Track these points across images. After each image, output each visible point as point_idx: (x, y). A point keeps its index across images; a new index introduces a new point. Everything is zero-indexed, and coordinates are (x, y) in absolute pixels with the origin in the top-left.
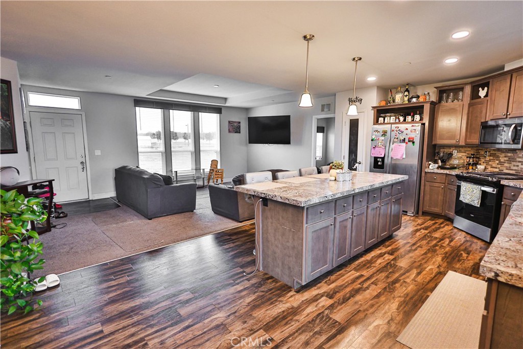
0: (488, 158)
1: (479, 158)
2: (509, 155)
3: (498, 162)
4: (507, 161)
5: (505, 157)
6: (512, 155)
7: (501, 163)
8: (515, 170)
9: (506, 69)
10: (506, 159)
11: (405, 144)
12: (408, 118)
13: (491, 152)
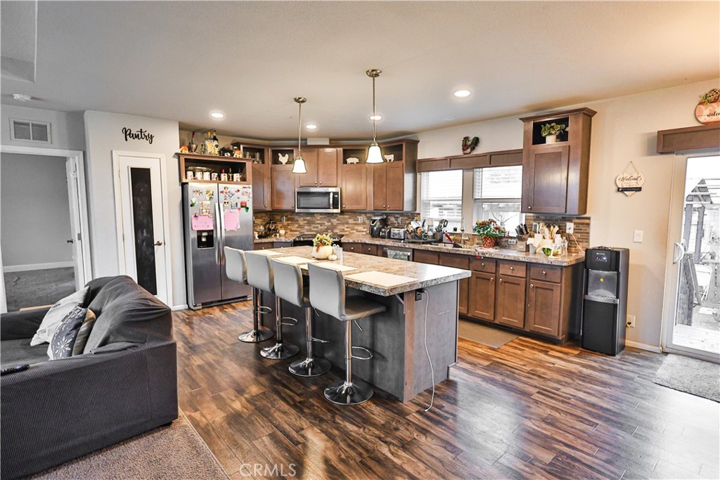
0: (285, 223)
1: (276, 223)
2: (308, 218)
3: (297, 225)
5: (304, 220)
7: (300, 226)
9: (309, 143)
10: (305, 222)
11: (237, 210)
12: (224, 177)
13: (289, 217)
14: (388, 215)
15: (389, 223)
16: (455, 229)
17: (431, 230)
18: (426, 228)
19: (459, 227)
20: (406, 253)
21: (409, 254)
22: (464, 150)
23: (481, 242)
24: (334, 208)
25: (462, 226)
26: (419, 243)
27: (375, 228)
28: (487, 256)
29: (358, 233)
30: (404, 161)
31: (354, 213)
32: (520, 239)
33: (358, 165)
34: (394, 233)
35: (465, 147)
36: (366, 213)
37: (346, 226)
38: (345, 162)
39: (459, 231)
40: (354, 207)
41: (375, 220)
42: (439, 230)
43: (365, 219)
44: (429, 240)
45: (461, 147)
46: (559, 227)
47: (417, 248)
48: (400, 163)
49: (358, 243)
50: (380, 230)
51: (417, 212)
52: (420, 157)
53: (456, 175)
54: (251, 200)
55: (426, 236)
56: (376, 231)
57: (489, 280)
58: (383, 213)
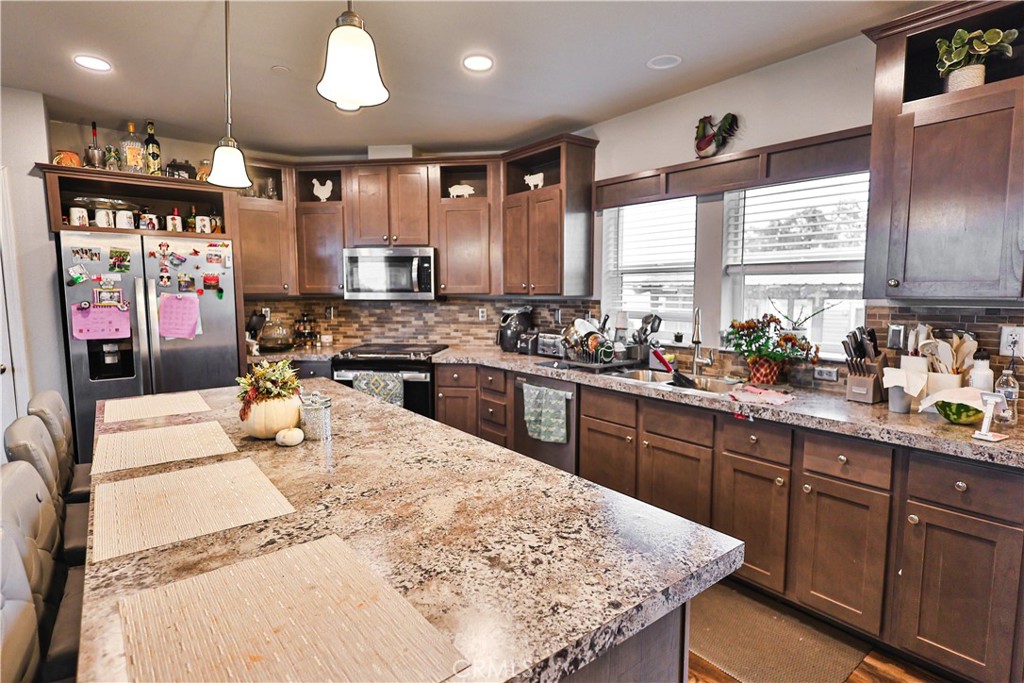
0: (334, 320)
1: (315, 321)
2: (378, 311)
3: (357, 326)
4: (375, 322)
5: (371, 315)
6: (383, 311)
7: (363, 328)
8: (393, 337)
9: (372, 156)
10: (372, 319)
11: (195, 295)
12: (174, 222)
13: (340, 308)
14: (536, 304)
15: (539, 321)
16: (679, 338)
17: (622, 339)
18: (610, 336)
19: (687, 331)
20: (561, 393)
21: (569, 395)
22: (699, 148)
23: (740, 368)
24: (421, 290)
25: (696, 331)
26: (592, 371)
27: (509, 332)
28: (767, 416)
29: (477, 342)
30: (563, 185)
31: (470, 300)
32: (856, 368)
33: (472, 199)
34: (544, 344)
35: (702, 141)
36: (492, 301)
37: (453, 326)
38: (445, 194)
39: (687, 342)
40: (465, 289)
41: (508, 316)
42: (641, 339)
43: (492, 312)
44: (616, 362)
45: (693, 143)
46: (977, 337)
47: (586, 382)
48: (554, 190)
49: (468, 364)
50: (517, 335)
51: (594, 298)
52: (601, 174)
53: (683, 210)
54: (230, 273)
55: (607, 355)
56: (511, 338)
57: (772, 481)
58: (528, 301)
